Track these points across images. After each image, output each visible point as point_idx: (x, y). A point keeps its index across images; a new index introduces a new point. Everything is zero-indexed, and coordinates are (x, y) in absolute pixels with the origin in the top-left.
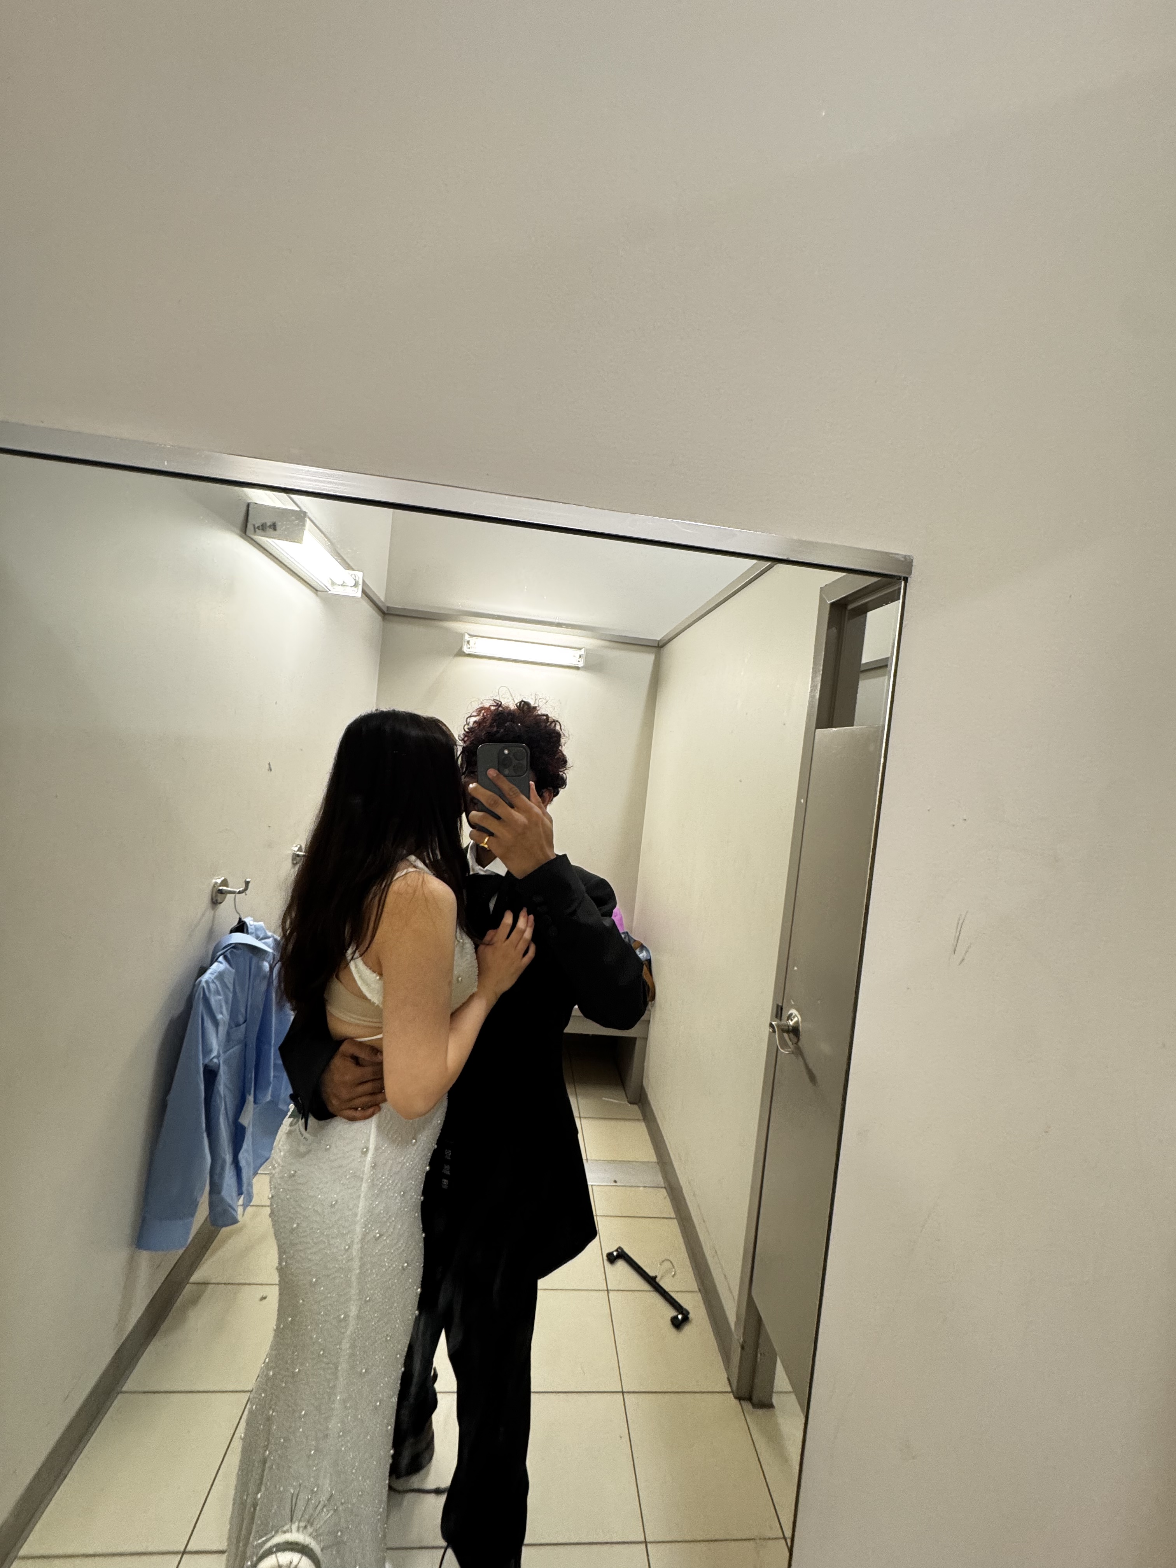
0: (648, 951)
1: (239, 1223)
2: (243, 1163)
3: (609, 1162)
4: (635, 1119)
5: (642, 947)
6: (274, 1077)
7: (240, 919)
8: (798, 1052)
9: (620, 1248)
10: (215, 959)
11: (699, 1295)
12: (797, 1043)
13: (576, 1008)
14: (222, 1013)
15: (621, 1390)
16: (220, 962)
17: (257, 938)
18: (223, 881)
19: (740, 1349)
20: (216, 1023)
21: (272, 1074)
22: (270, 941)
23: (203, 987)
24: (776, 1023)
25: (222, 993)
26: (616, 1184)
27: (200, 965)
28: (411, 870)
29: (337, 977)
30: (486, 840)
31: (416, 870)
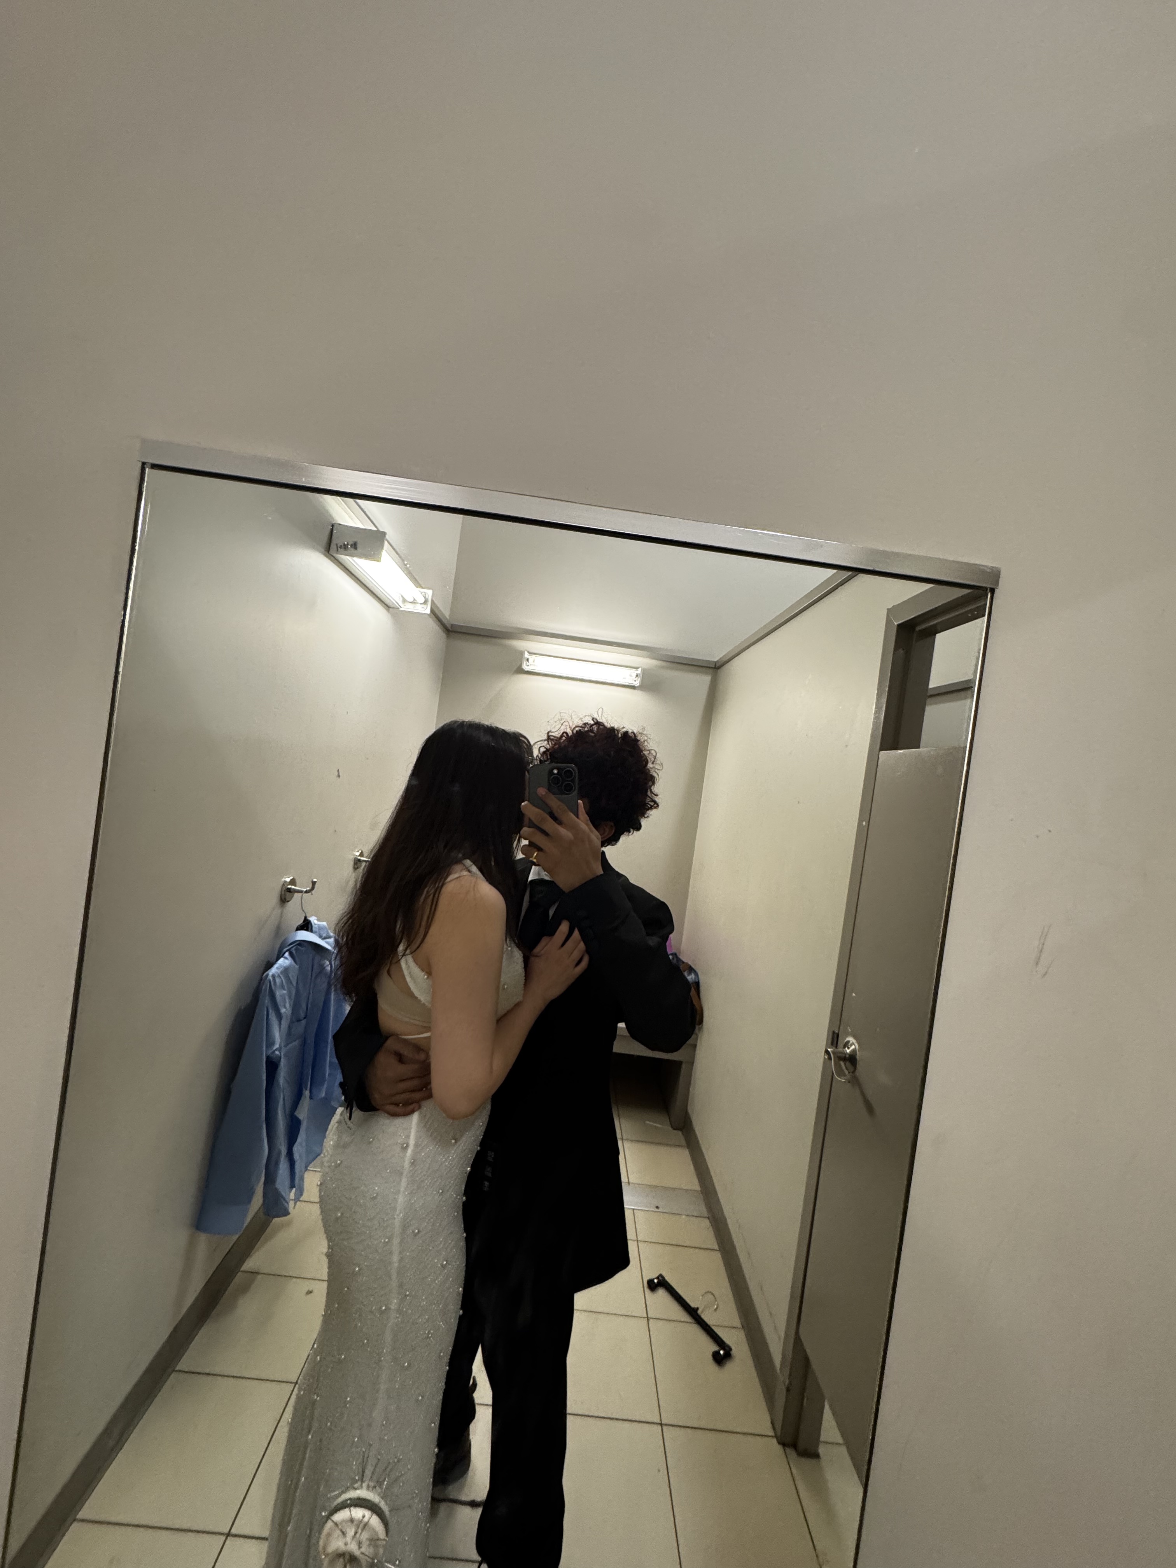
0: (696, 974)
1: (288, 1217)
2: (296, 1156)
3: (651, 1187)
4: (678, 1146)
5: (691, 970)
6: (329, 1073)
7: (306, 918)
8: (855, 1081)
9: (661, 1275)
10: (282, 954)
11: (742, 1332)
12: (854, 1072)
13: (622, 1025)
14: (285, 1007)
15: (659, 1422)
16: (286, 958)
17: (320, 937)
18: (291, 880)
19: (784, 1391)
20: (279, 1016)
21: (327, 1071)
22: (332, 940)
23: (270, 982)
24: (832, 1049)
25: (286, 987)
26: (658, 1210)
27: (267, 960)
28: (465, 873)
29: (389, 972)
30: (535, 855)
31: (469, 874)
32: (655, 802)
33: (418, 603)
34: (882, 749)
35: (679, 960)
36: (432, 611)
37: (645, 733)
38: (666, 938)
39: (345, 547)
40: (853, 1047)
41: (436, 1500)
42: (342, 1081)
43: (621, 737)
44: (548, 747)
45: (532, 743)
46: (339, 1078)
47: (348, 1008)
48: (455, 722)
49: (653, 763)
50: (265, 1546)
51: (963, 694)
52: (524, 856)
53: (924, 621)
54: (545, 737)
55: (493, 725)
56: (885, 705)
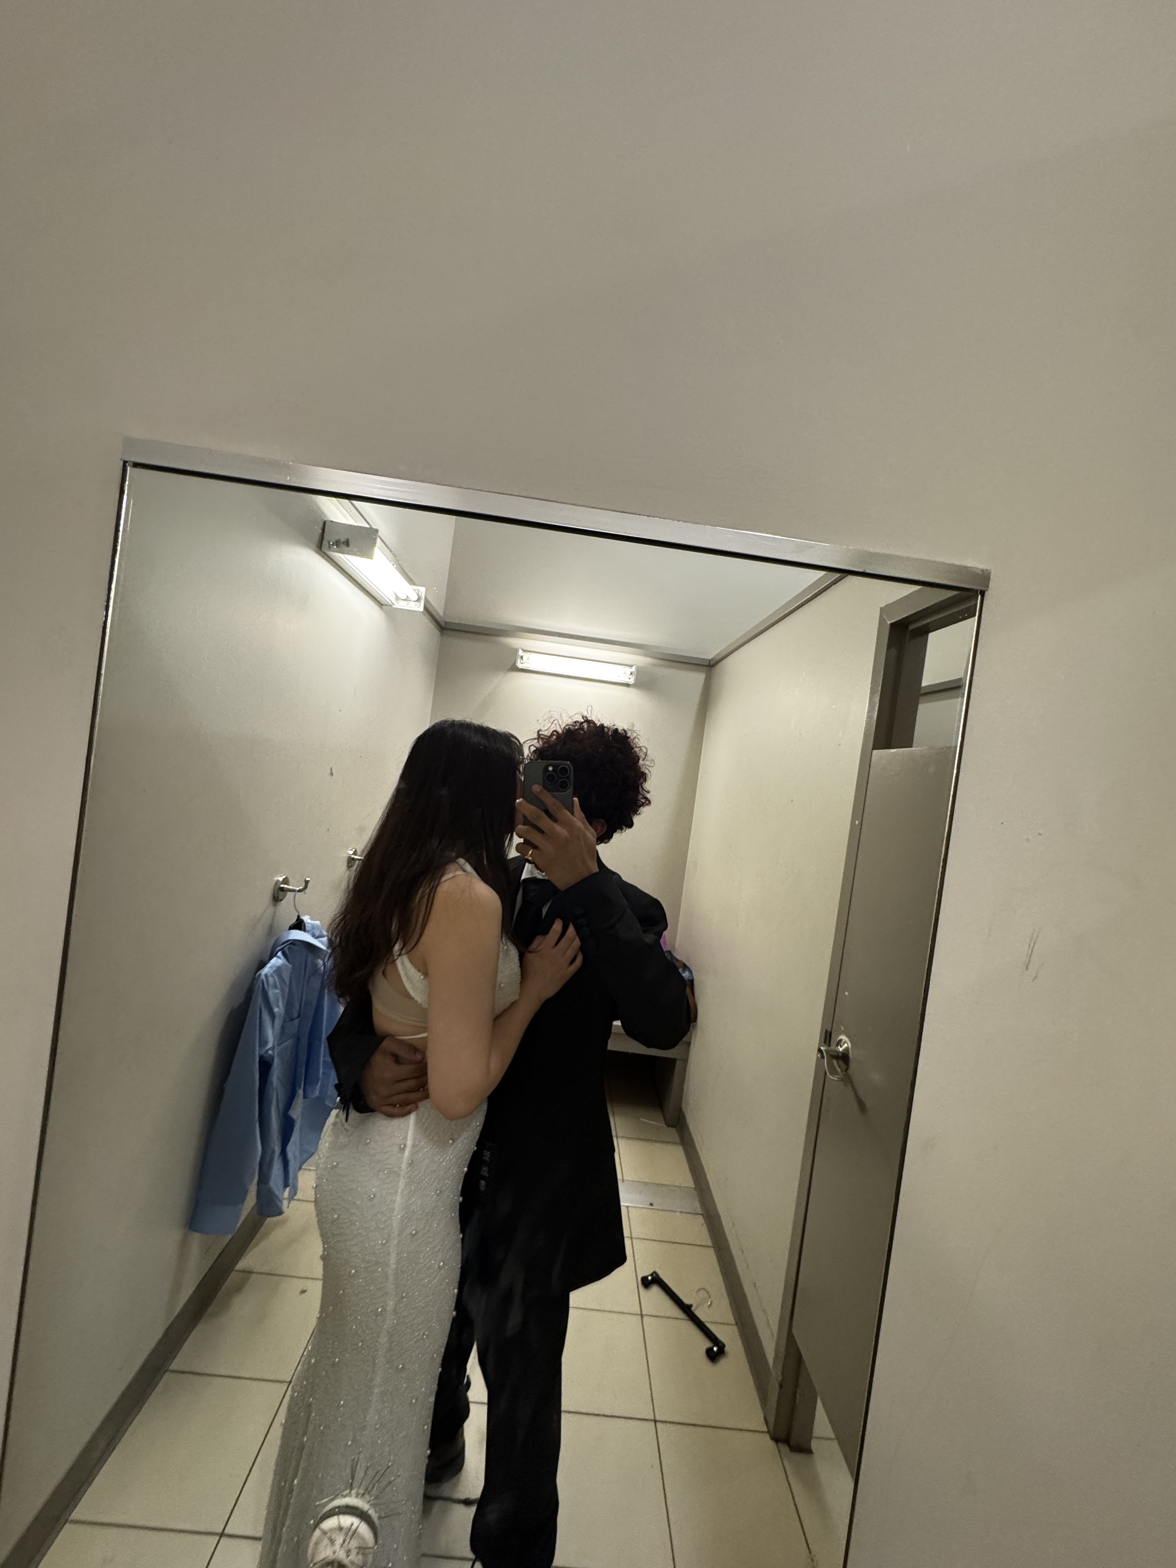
0: (691, 972)
1: (283, 1215)
2: (290, 1156)
3: (645, 1184)
4: (672, 1143)
5: (685, 967)
6: (323, 1073)
7: (299, 916)
8: (848, 1080)
9: (655, 1272)
10: (275, 953)
11: (735, 1328)
12: (846, 1070)
13: (617, 1023)
14: (278, 1006)
15: (652, 1418)
16: (279, 957)
17: (313, 936)
18: (284, 879)
19: (777, 1387)
20: (273, 1016)
21: (321, 1070)
22: (325, 939)
23: (263, 981)
24: (825, 1048)
25: (279, 987)
26: (652, 1207)
27: (260, 960)
28: (460, 873)
29: (384, 974)
30: (530, 852)
31: (464, 873)
32: (647, 799)
33: (411, 600)
34: (874, 749)
35: (672, 956)
36: (425, 608)
37: (635, 729)
38: (660, 935)
39: (337, 543)
40: (846, 1045)
41: (429, 1499)
42: (337, 1082)
43: (611, 735)
44: (537, 745)
45: (522, 742)
46: (333, 1079)
47: (342, 1009)
48: (446, 721)
49: (643, 760)
50: (258, 1547)
51: (953, 692)
52: (519, 854)
53: (916, 621)
54: (535, 736)
55: (484, 725)
56: (878, 705)
